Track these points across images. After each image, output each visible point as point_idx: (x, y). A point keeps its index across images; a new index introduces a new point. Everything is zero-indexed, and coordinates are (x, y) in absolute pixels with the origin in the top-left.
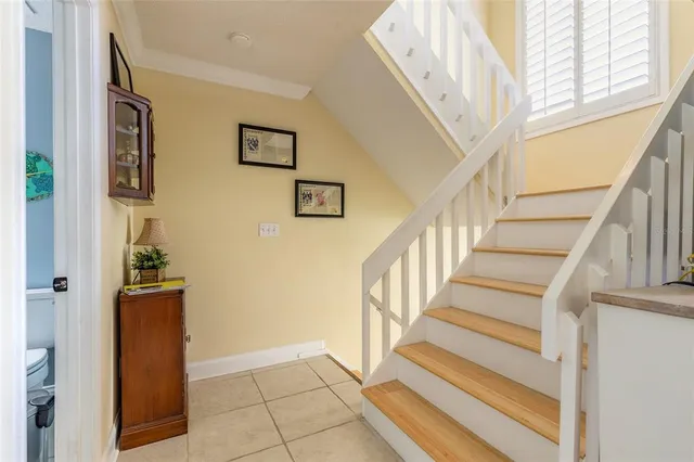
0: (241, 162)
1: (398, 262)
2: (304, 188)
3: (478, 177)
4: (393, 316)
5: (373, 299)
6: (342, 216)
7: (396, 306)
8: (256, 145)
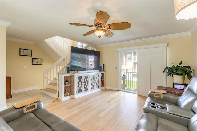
0: (20, 55)
1: (50, 72)
2: (33, 60)
3: (64, 59)
4: (49, 80)
5: (45, 77)
6: (42, 65)
7: (49, 78)
8: (23, 52)
